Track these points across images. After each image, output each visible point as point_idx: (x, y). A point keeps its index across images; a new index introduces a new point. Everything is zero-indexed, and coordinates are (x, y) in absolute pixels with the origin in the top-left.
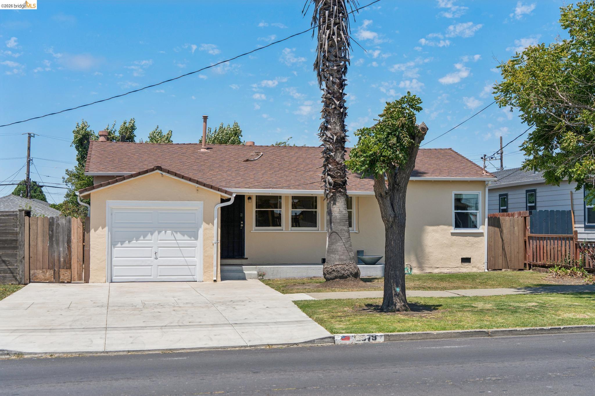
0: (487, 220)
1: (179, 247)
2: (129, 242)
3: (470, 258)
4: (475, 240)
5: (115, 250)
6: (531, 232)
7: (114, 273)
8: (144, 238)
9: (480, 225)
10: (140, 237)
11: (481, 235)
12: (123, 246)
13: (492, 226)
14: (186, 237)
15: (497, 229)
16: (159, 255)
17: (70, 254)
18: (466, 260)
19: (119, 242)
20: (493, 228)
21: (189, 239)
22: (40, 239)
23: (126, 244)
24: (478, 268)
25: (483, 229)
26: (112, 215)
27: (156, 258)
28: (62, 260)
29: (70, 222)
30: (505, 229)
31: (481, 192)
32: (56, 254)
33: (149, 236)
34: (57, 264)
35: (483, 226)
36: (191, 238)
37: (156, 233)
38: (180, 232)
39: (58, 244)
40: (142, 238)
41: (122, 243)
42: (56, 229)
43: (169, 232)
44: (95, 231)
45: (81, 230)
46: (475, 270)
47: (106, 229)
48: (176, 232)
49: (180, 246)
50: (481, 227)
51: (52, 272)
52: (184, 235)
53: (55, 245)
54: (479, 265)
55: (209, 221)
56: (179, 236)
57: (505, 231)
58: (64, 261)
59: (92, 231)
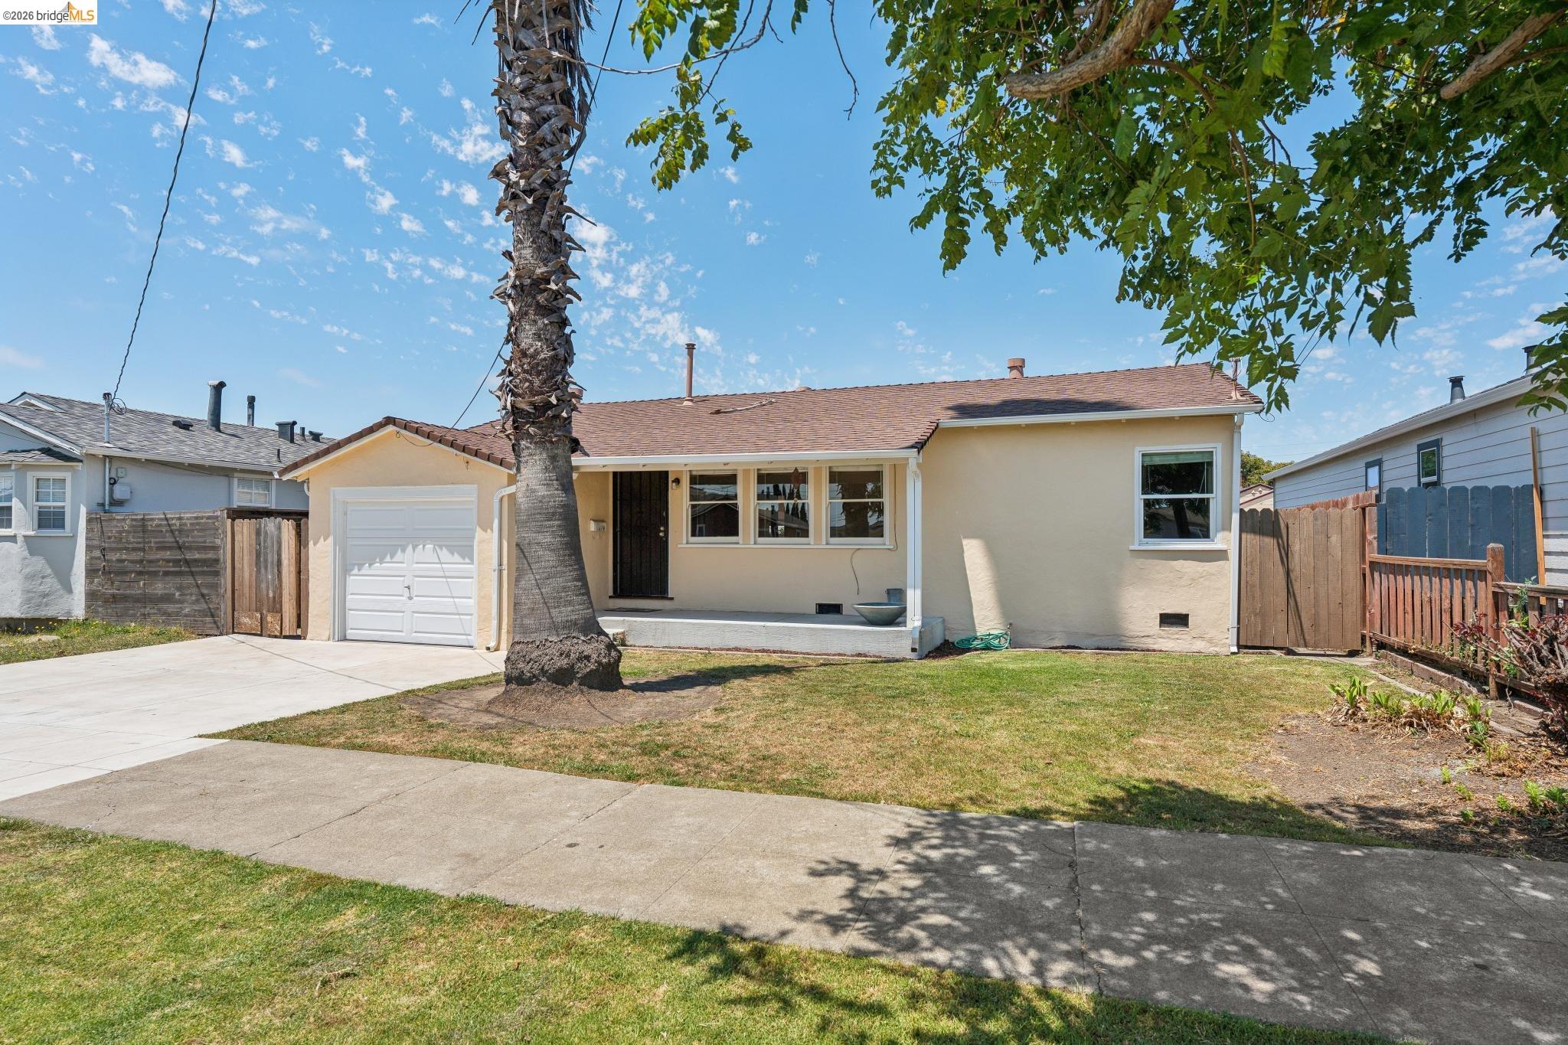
0: (1236, 517)
1: (445, 577)
2: (370, 565)
3: (1187, 616)
4: (1200, 569)
5: (351, 579)
6: (1383, 550)
7: (350, 623)
8: (392, 557)
9: (1217, 531)
10: (385, 557)
11: (1221, 555)
12: (361, 572)
13: (1253, 531)
14: (457, 558)
15: (1270, 542)
16: (414, 593)
17: (281, 586)
18: (1175, 620)
19: (354, 565)
20: (1258, 537)
21: (462, 561)
22: (246, 558)
23: (366, 570)
24: (1210, 641)
25: (1226, 539)
26: (346, 514)
27: (410, 598)
28: (271, 595)
29: (279, 528)
30: (1297, 541)
31: (1219, 446)
32: (263, 586)
33: (399, 555)
34: (265, 602)
35: (1226, 533)
36: (464, 558)
37: (410, 548)
38: (446, 546)
39: (266, 568)
40: (388, 558)
41: (360, 566)
42: (265, 541)
43: (429, 546)
44: (315, 544)
45: (293, 543)
46: (1200, 645)
47: (331, 540)
48: (441, 547)
49: (447, 574)
50: (1220, 535)
51: (258, 615)
52: (453, 554)
53: (263, 570)
54: (1212, 633)
55: (486, 526)
56: (444, 554)
57: (1296, 547)
58: (274, 597)
59: (311, 543)
